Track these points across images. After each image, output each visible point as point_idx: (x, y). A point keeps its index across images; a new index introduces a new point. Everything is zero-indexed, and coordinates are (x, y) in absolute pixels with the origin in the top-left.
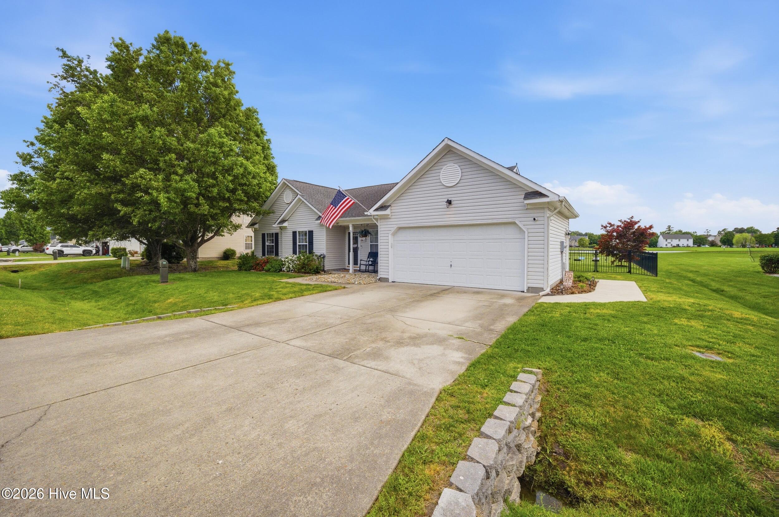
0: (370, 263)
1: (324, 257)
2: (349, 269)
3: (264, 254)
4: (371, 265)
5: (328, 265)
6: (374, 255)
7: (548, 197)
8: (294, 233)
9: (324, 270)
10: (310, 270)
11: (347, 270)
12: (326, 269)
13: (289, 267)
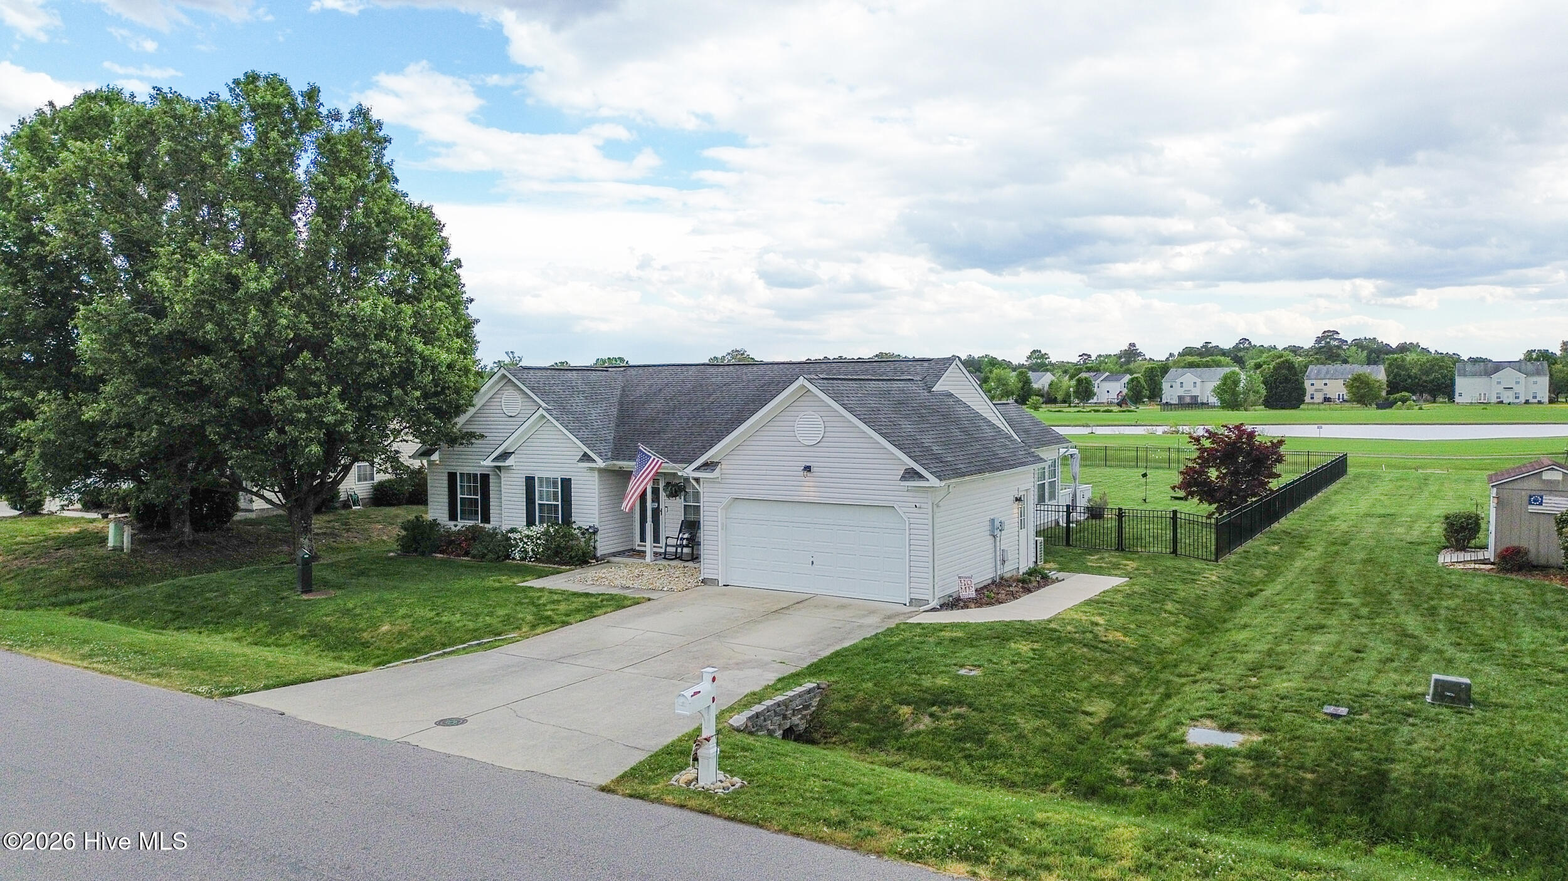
0: (685, 542)
1: (595, 532)
2: (644, 552)
3: (453, 517)
4: (687, 546)
5: (603, 546)
6: (691, 526)
7: (928, 480)
8: (530, 481)
9: (595, 557)
10: (571, 557)
11: (641, 554)
12: (598, 554)
13: (526, 552)
